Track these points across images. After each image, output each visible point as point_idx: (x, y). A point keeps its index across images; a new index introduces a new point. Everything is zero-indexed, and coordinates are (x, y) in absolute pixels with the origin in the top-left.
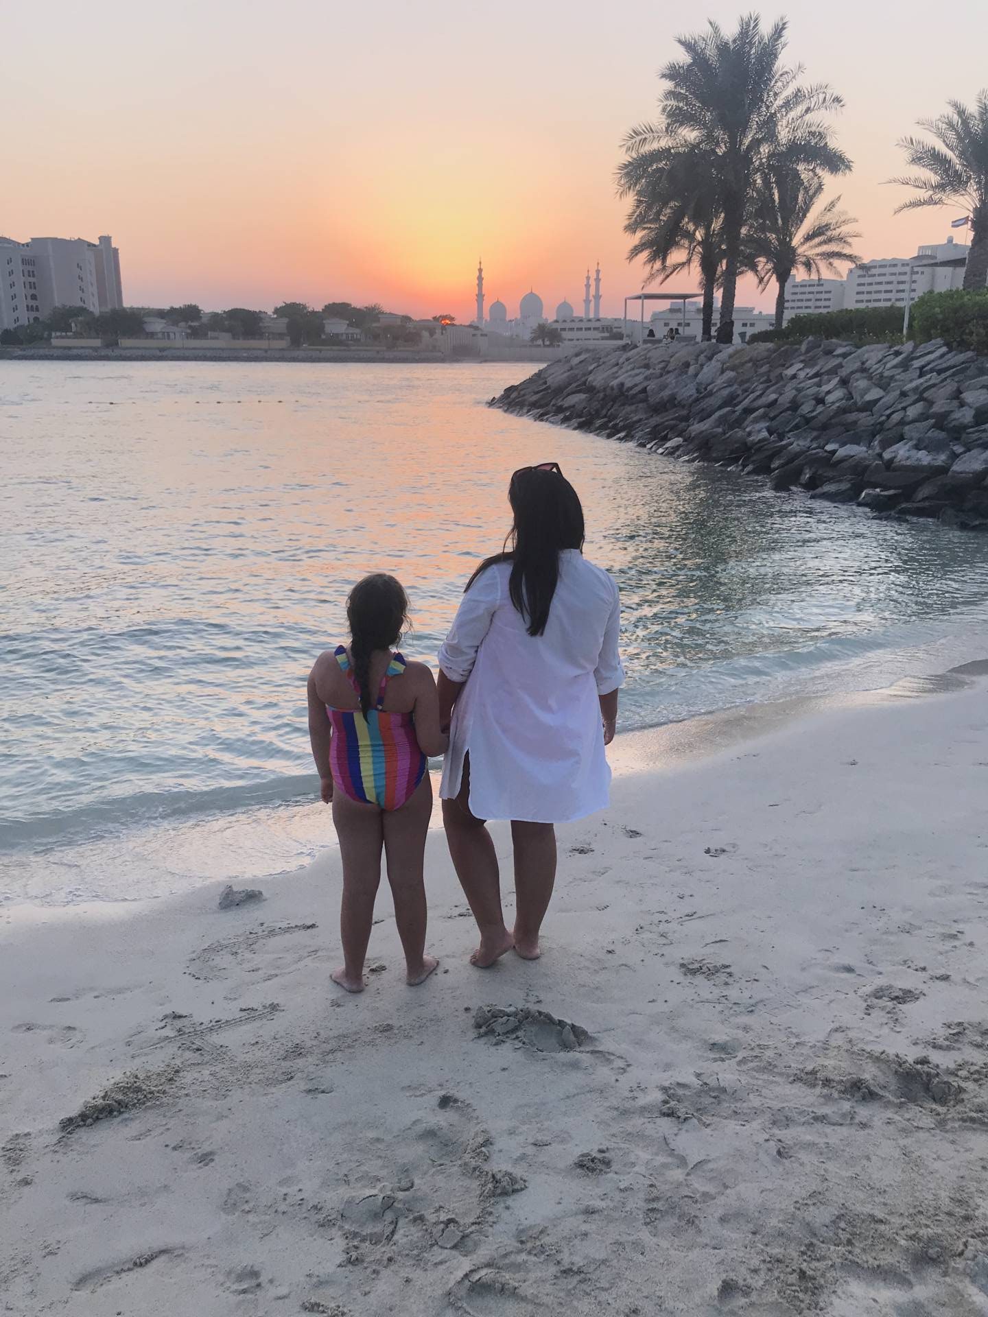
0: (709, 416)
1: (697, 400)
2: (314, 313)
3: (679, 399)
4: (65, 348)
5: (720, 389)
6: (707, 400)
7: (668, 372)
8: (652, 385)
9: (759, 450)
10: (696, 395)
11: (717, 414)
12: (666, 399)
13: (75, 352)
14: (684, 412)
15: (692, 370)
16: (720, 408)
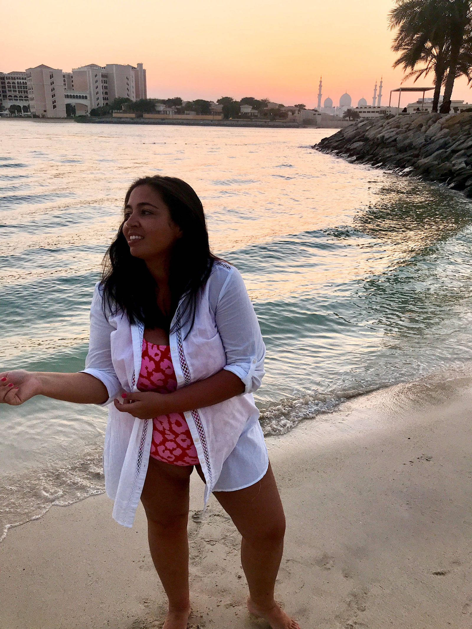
0: (431, 155)
1: (425, 145)
2: (236, 102)
3: (414, 145)
4: (118, 118)
5: (439, 139)
6: (430, 145)
7: (410, 130)
8: (400, 137)
9: (458, 175)
10: (424, 143)
11: (435, 154)
12: (407, 144)
13: (123, 120)
14: (416, 152)
15: (424, 128)
16: (438, 149)
